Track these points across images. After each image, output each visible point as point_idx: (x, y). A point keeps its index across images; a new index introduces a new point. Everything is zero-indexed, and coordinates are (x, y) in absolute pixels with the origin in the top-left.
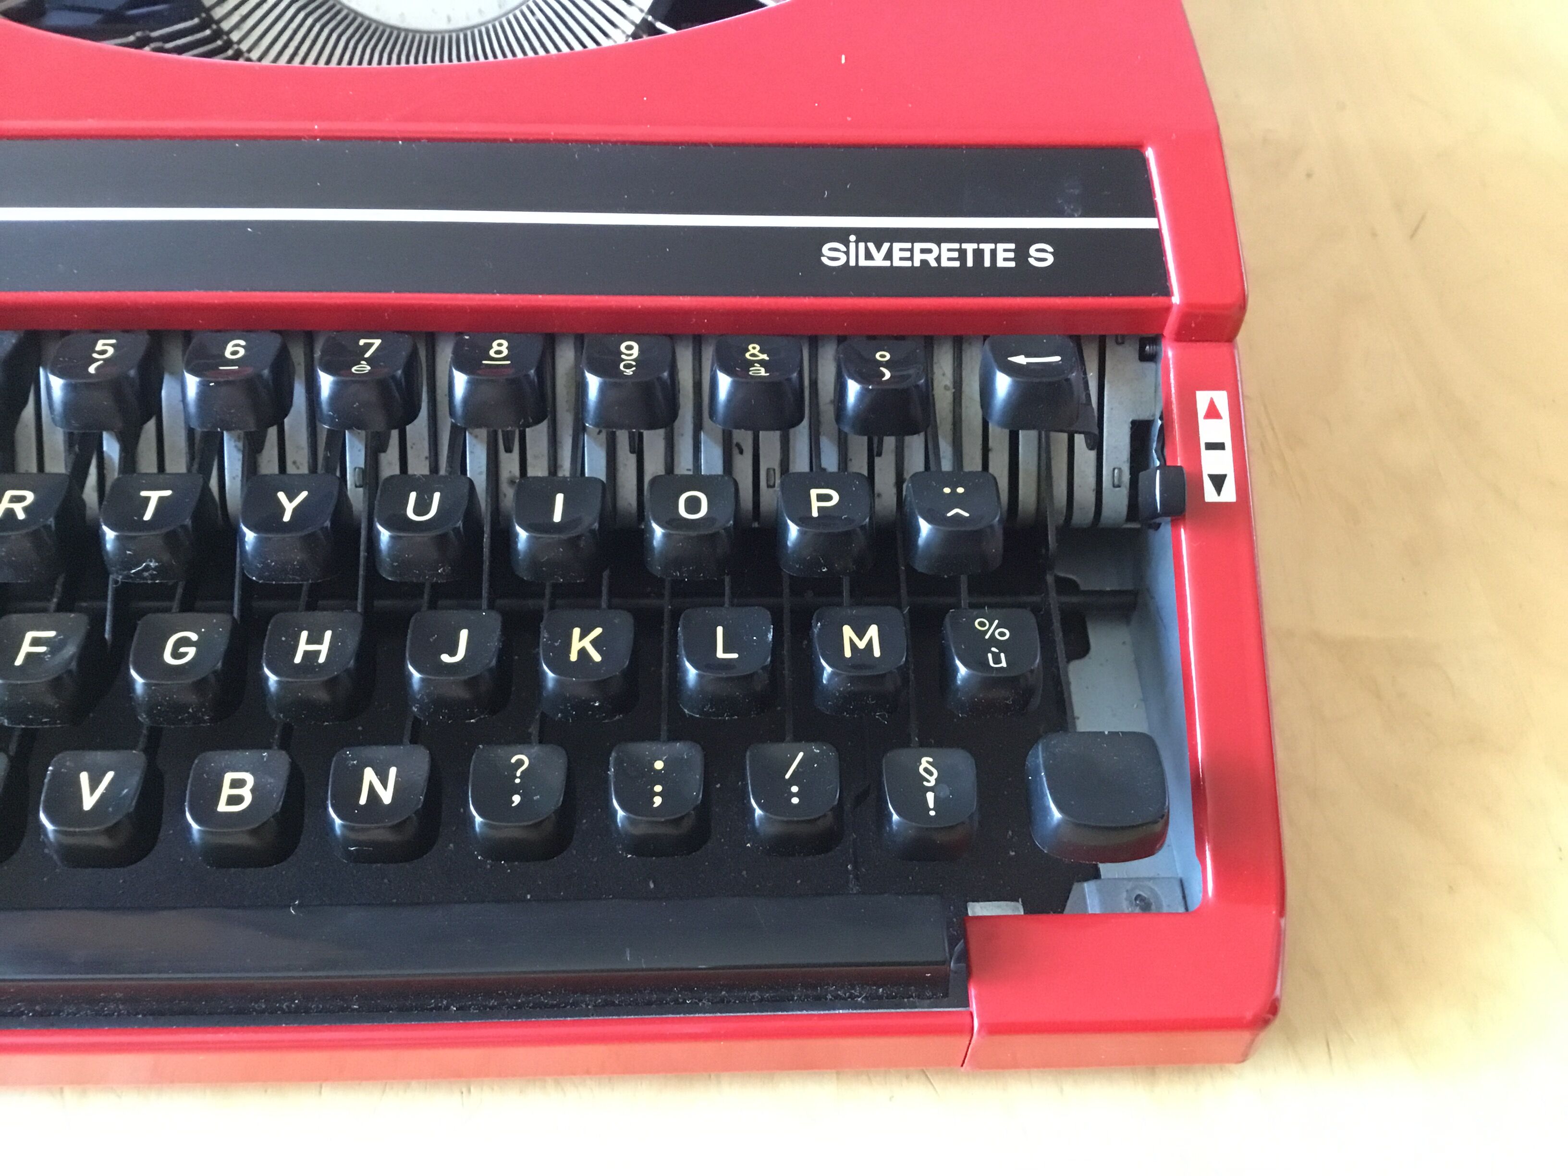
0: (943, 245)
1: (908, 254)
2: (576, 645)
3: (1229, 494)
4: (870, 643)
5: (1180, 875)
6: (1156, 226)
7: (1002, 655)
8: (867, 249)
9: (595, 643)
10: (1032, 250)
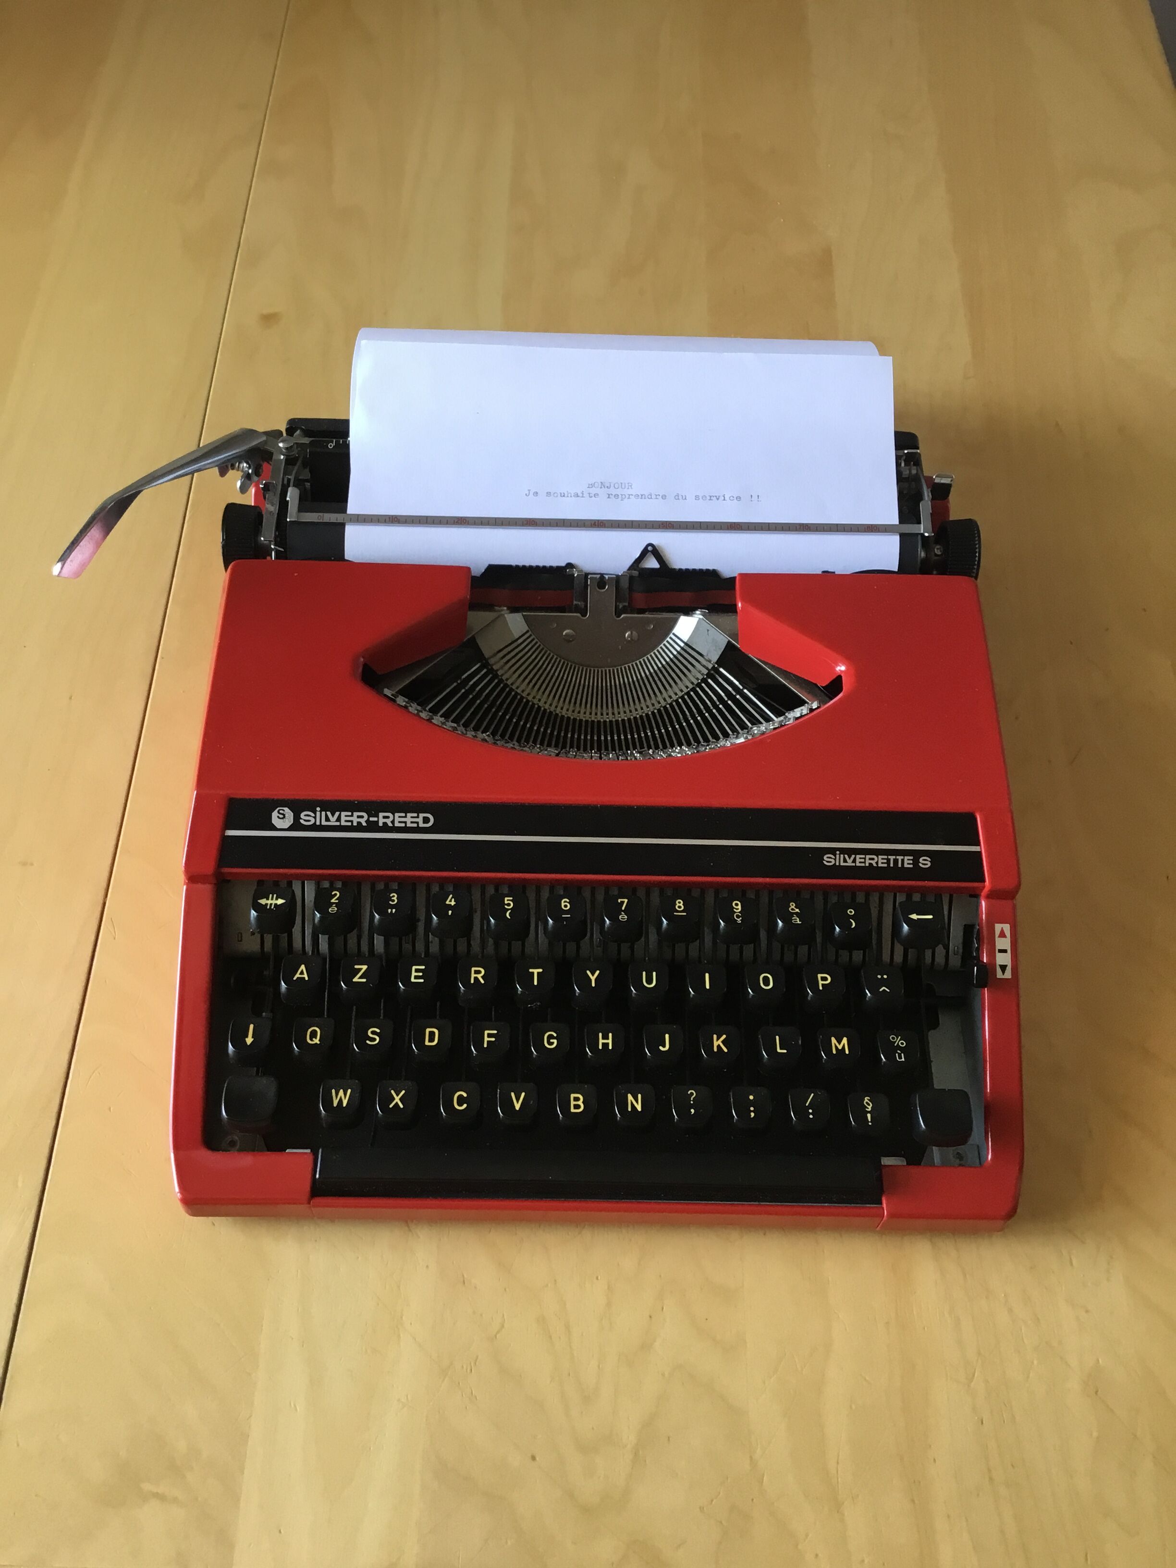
0: (880, 857)
1: (863, 860)
2: (716, 1044)
3: (1008, 974)
4: (844, 1046)
5: (978, 1144)
6: (979, 850)
7: (902, 1055)
8: (844, 858)
9: (723, 1042)
10: (921, 860)
